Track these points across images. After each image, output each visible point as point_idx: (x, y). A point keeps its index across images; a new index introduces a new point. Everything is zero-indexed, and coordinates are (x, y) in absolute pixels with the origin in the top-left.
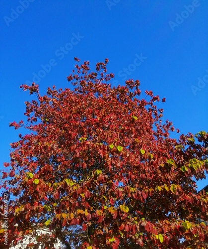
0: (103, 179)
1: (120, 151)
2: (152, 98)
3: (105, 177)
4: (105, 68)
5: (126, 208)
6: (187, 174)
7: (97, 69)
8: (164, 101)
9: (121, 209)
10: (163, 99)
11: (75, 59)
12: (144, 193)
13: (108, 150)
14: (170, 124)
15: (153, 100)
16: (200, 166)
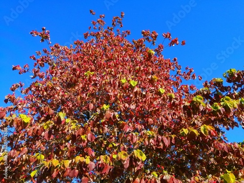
0: (112, 116)
1: (134, 86)
2: (171, 41)
3: (114, 115)
5: (141, 155)
7: (113, 24)
8: (183, 43)
10: (182, 42)
11: (91, 12)
12: (166, 139)
13: (119, 86)
15: (171, 43)
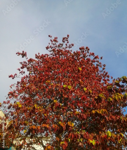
1: (69, 89)
2: (94, 57)
3: (59, 104)
4: (67, 41)
5: (71, 124)
6: (112, 103)
7: (63, 41)
9: (69, 124)
10: (101, 58)
11: (49, 36)
14: (107, 74)
16: (120, 98)
